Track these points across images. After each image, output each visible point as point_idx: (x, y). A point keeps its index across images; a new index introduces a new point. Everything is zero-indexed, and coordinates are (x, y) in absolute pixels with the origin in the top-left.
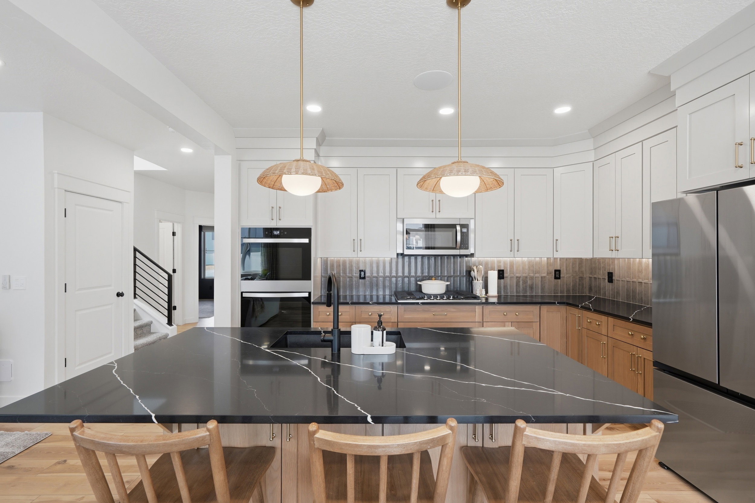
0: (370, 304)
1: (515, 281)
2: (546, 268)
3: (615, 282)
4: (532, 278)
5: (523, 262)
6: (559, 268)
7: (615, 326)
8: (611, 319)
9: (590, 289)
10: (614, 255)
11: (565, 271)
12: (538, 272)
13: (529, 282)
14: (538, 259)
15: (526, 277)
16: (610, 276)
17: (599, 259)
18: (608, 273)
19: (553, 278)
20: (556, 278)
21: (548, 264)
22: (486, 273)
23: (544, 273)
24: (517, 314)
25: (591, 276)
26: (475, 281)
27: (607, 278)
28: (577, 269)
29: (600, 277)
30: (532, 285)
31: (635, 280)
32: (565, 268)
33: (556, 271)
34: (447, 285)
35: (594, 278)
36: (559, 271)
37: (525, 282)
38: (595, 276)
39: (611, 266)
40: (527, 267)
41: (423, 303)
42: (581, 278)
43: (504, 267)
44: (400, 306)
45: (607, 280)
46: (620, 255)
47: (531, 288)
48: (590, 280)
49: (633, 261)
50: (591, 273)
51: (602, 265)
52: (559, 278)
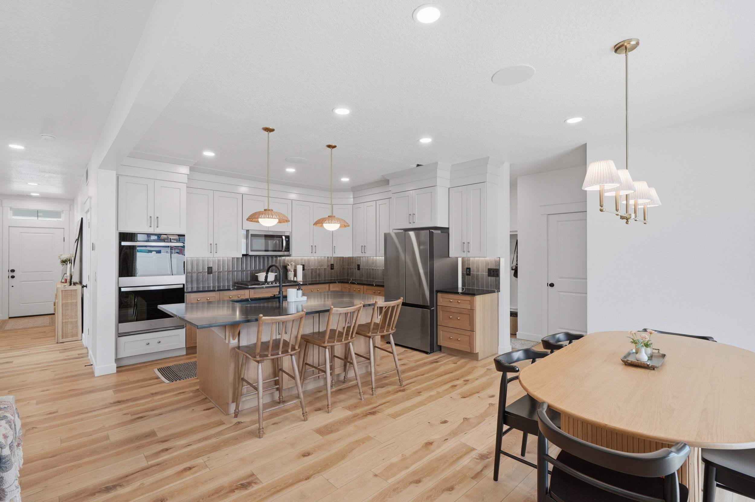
0: (231, 290)
1: (310, 272)
2: (326, 262)
3: (361, 269)
4: (319, 269)
5: (314, 259)
6: (333, 263)
7: (367, 290)
8: (365, 287)
9: (348, 274)
10: (363, 255)
11: (336, 265)
12: (321, 266)
13: (318, 272)
14: (323, 257)
15: (316, 269)
16: (359, 266)
17: (356, 258)
18: (358, 265)
19: (330, 269)
20: (331, 269)
21: (328, 261)
22: (296, 267)
23: (326, 266)
24: (318, 290)
25: (348, 267)
26: (289, 272)
27: (357, 268)
28: (342, 264)
29: (353, 267)
30: (320, 273)
31: (370, 268)
32: (336, 263)
33: (331, 265)
34: (275, 275)
35: (350, 268)
36: (333, 265)
37: (316, 272)
38: (350, 267)
39: (359, 261)
40: (317, 263)
41: (266, 287)
42: (343, 269)
43: (305, 263)
44: (251, 290)
45: (357, 269)
46: (366, 255)
47: (319, 275)
48: (348, 269)
49: (370, 258)
50: (348, 266)
51: (354, 261)
52: (333, 269)
